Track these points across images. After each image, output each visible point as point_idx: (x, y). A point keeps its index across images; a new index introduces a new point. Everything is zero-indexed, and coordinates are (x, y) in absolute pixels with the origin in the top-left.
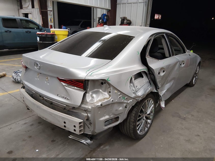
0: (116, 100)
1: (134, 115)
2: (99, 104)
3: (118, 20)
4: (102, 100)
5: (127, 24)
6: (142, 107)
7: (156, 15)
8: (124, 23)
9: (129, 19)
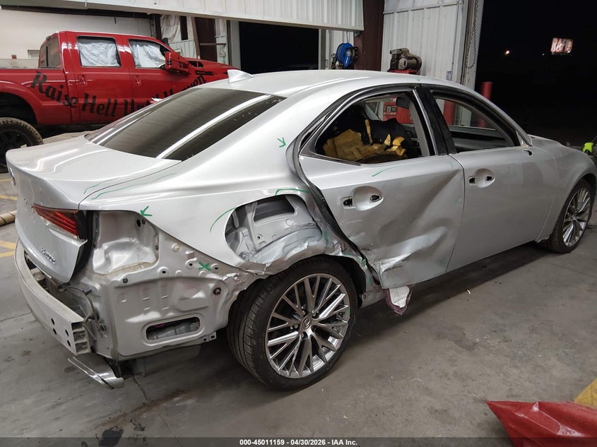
0: (178, 271)
1: (254, 315)
2: (119, 278)
3: (386, 59)
4: (130, 267)
5: (406, 69)
6: (284, 297)
7: (555, 40)
8: (400, 67)
9: (417, 55)
